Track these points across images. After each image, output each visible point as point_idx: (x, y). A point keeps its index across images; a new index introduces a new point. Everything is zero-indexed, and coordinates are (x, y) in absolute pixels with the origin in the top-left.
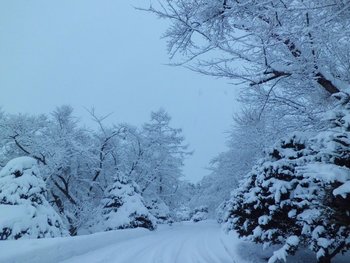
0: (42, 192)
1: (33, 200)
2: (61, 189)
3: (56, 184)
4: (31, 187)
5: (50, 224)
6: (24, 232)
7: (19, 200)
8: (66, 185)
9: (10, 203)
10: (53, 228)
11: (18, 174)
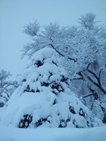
0: (64, 80)
1: (53, 87)
2: (95, 83)
3: (90, 79)
4: (51, 74)
5: (73, 111)
6: (45, 120)
7: (40, 88)
8: (98, 79)
9: (33, 91)
10: (77, 117)
11: (39, 64)
